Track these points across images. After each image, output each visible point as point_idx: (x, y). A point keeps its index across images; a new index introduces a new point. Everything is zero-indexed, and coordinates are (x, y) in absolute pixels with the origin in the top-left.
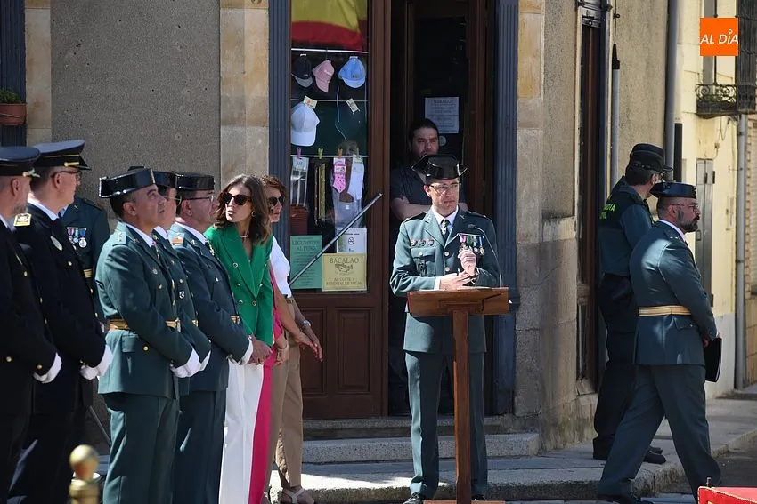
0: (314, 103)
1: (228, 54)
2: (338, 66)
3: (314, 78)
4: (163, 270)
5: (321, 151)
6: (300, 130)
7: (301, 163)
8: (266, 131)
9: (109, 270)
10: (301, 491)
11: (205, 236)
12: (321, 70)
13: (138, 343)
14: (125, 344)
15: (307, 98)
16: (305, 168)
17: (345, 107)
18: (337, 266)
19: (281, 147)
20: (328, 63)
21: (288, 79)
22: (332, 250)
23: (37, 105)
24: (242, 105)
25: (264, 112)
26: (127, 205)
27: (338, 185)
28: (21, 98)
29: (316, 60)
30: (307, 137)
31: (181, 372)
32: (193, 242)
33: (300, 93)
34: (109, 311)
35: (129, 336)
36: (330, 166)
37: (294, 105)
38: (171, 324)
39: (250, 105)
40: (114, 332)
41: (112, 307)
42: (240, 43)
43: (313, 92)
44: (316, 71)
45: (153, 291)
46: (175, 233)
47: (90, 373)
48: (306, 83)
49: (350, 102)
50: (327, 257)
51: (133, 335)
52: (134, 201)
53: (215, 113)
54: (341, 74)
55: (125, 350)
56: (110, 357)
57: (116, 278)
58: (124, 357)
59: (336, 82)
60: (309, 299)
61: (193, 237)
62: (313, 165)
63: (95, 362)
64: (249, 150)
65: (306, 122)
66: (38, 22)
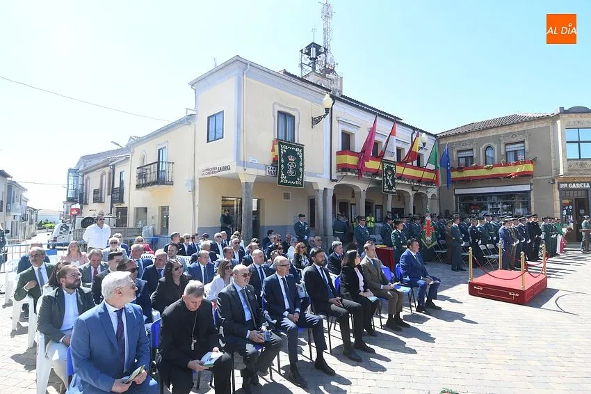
8: (560, 213)
19: (562, 215)
21: (562, 208)
24: (557, 211)
25: (560, 211)
29: (566, 206)
31: (552, 237)
33: (564, 209)
34: (542, 231)
36: (568, 217)
40: (543, 233)
42: (556, 205)
47: (540, 237)
51: (545, 233)
53: (554, 211)
55: (544, 235)
59: (568, 208)
62: (566, 217)
64: (558, 215)
65: (565, 213)
66: (532, 204)
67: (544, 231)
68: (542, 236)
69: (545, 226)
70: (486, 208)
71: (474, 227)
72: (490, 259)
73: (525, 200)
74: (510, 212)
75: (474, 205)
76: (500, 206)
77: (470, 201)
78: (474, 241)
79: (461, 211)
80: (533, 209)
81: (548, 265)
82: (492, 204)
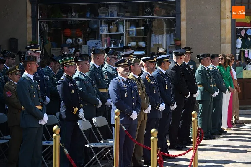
0: (241, 39)
1: (222, 29)
2: (246, 31)
3: (241, 33)
4: (209, 74)
5: (242, 49)
6: (238, 44)
7: (238, 51)
8: (230, 45)
9: (198, 74)
10: (239, 120)
11: (217, 67)
12: (242, 32)
13: (204, 90)
14: (202, 90)
15: (239, 38)
16: (239, 52)
17: (247, 39)
18: (246, 73)
19: (234, 48)
20: (244, 30)
21: (235, 34)
22: (245, 70)
23: (183, 41)
24: (225, 39)
25: (230, 41)
26: (202, 61)
27: (246, 56)
28: (180, 40)
29: (241, 29)
30: (239, 46)
31: (213, 95)
32: (215, 68)
33: (238, 37)
34: (198, 83)
35: (202, 88)
36: (244, 52)
37: (236, 39)
38: (211, 86)
39: (227, 40)
40: (199, 87)
41: (199, 82)
42: (225, 27)
43: (241, 36)
44: (241, 32)
45: (207, 79)
46: (211, 67)
47: (195, 96)
48: (239, 34)
49: (249, 38)
50: (244, 71)
51: (203, 88)
52: (203, 60)
53: (220, 41)
54: (247, 32)
55: (202, 91)
56: (198, 92)
57: (200, 76)
58: (201, 92)
59: (245, 34)
60: (240, 80)
61: (214, 67)
62: (241, 52)
63: (195, 93)
64: (227, 49)
65: (239, 43)
66: (183, 24)
67: (201, 84)
68: (198, 96)
69: (202, 72)
70: (94, 34)
71: (69, 78)
72: (97, 149)
73: (171, 17)
74: (142, 44)
75: (71, 27)
76: (122, 30)
77: (64, 18)
78: (69, 110)
79: (44, 42)
80: (183, 37)
81: (201, 155)
82: (109, 23)
